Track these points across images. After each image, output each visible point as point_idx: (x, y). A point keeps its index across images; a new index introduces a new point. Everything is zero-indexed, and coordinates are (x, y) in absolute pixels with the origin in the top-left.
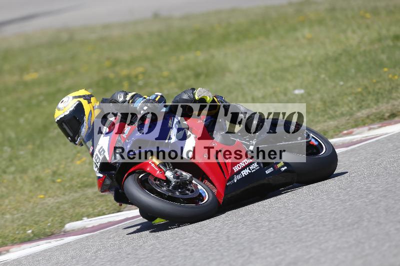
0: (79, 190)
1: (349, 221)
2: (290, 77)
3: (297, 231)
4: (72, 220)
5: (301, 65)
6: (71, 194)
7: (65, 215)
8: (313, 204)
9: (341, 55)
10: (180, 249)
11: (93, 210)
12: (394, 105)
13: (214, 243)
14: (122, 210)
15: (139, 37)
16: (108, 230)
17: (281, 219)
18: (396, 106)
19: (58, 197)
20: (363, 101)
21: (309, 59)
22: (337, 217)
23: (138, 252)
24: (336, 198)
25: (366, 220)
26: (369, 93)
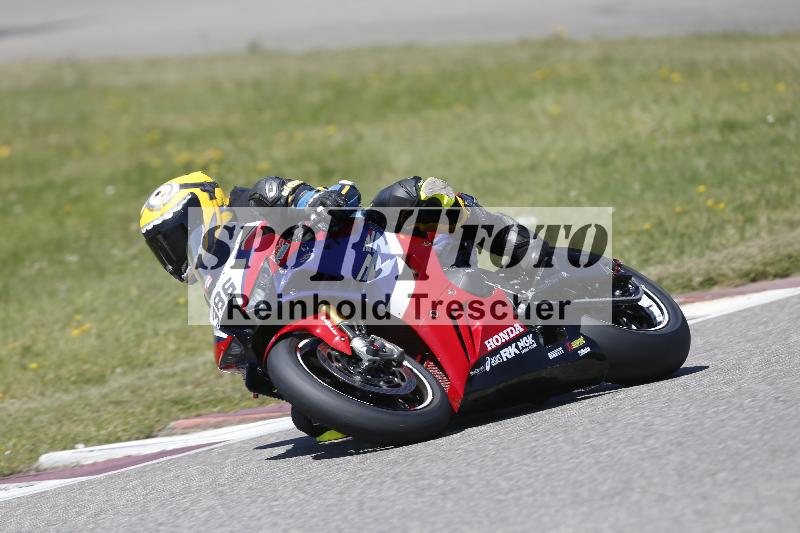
0: (72, 387)
1: (604, 488)
2: (510, 191)
3: (500, 501)
4: (52, 448)
5: (534, 168)
6: (57, 395)
7: (42, 436)
8: (536, 449)
9: (615, 152)
10: (263, 521)
11: (98, 430)
12: (712, 262)
13: (332, 513)
14: (155, 433)
15: (215, 88)
16: (122, 473)
17: (469, 476)
18: (716, 264)
19: (29, 398)
20: (652, 248)
21: (552, 156)
22: (580, 478)
23: (180, 521)
24: (582, 441)
25: (639, 490)
26: (666, 233)
